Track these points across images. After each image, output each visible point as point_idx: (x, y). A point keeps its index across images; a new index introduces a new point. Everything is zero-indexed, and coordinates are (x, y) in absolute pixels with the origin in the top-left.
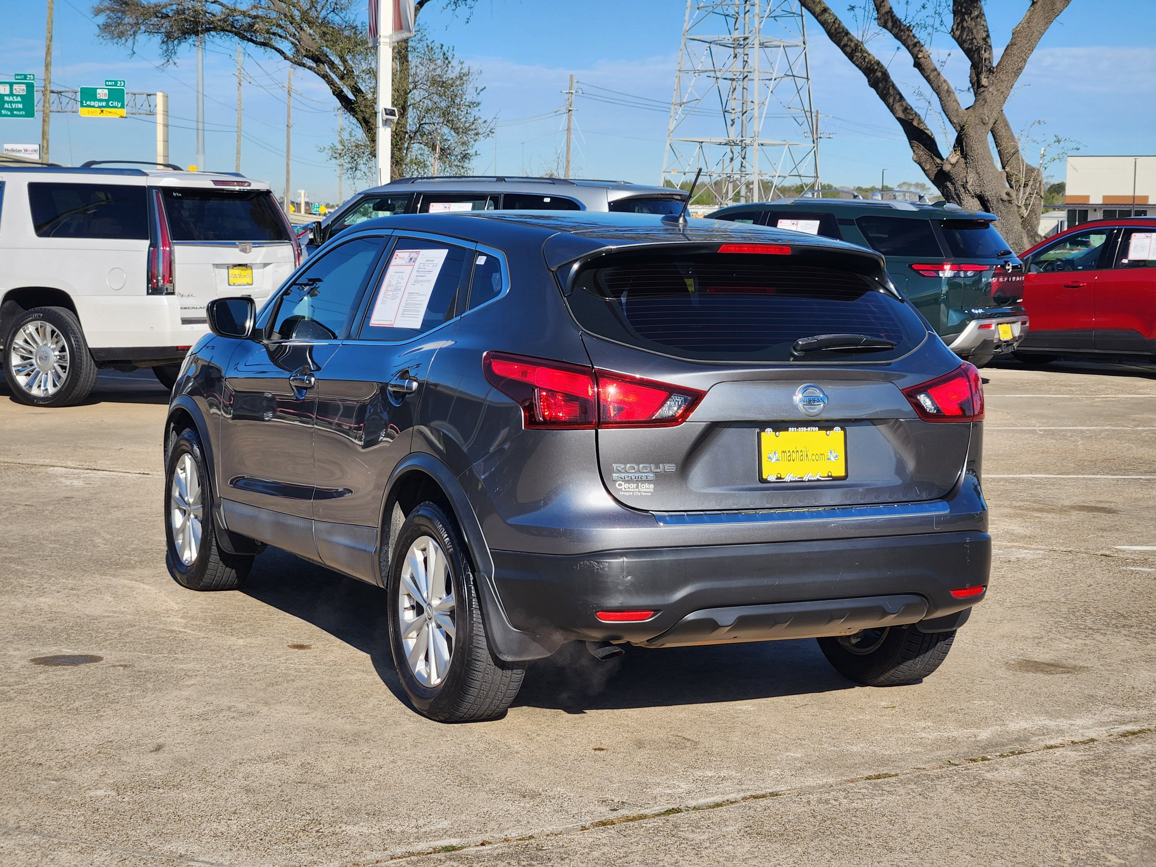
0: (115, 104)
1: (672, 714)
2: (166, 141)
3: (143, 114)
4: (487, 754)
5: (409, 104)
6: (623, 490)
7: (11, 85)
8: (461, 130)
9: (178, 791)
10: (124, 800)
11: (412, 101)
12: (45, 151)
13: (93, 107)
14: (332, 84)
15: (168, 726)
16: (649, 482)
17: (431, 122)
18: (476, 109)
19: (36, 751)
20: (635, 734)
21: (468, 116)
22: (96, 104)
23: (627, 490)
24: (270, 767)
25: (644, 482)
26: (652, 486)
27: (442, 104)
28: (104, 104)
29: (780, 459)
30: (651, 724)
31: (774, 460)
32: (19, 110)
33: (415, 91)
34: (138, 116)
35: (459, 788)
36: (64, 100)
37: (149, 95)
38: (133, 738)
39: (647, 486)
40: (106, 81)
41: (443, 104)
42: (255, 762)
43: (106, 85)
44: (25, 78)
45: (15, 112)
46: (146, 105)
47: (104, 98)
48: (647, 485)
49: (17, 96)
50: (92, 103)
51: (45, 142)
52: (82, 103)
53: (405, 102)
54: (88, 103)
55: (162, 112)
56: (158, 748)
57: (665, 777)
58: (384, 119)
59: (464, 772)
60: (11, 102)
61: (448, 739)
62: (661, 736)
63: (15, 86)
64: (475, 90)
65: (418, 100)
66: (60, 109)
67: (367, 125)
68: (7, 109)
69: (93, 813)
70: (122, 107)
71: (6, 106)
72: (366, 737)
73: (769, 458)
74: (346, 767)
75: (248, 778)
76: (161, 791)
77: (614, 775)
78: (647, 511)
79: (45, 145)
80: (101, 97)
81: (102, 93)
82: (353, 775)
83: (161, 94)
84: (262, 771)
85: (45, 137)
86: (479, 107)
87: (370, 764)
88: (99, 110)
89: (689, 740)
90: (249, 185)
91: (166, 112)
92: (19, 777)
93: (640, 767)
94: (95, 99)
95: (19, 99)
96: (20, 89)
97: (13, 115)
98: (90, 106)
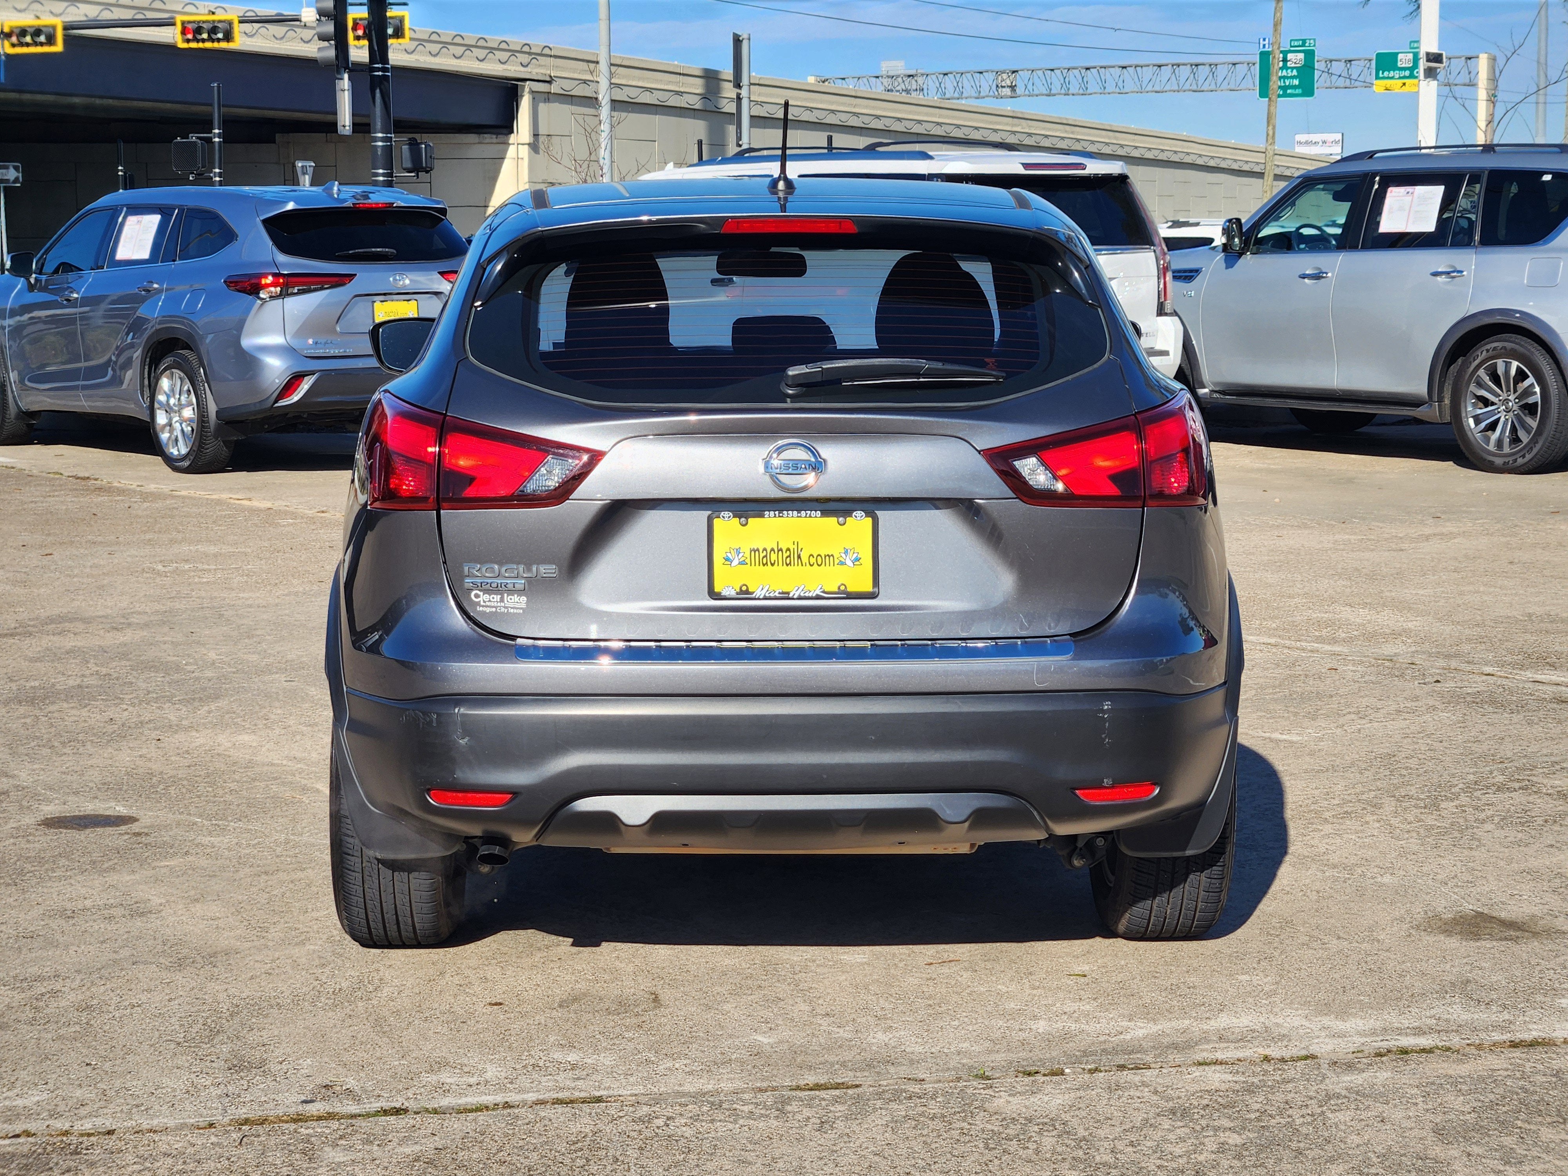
3: (1460, 84)
6: (482, 603)
7: (1285, 53)
12: (1270, 141)
13: (1392, 78)
16: (520, 592)
22: (1397, 74)
23: (488, 604)
25: (511, 592)
26: (524, 599)
28: (1407, 73)
29: (748, 561)
31: (735, 562)
32: (1294, 87)
34: (1453, 87)
36: (1354, 72)
37: (1470, 58)
39: (517, 600)
40: (1411, 43)
43: (1411, 48)
44: (1303, 45)
45: (1289, 91)
46: (1465, 72)
47: (1407, 65)
48: (515, 598)
49: (1292, 68)
50: (1392, 74)
51: (1270, 128)
52: (1377, 74)
54: (1386, 74)
55: (1485, 81)
60: (1284, 78)
63: (1290, 55)
68: (1278, 87)
73: (727, 559)
78: (513, 638)
79: (1271, 133)
80: (1403, 65)
81: (1405, 59)
83: (1486, 55)
85: (1271, 122)
88: (1399, 83)
91: (1492, 83)
94: (1395, 68)
95: (1295, 73)
96: (1296, 58)
97: (1285, 95)
98: (1388, 78)
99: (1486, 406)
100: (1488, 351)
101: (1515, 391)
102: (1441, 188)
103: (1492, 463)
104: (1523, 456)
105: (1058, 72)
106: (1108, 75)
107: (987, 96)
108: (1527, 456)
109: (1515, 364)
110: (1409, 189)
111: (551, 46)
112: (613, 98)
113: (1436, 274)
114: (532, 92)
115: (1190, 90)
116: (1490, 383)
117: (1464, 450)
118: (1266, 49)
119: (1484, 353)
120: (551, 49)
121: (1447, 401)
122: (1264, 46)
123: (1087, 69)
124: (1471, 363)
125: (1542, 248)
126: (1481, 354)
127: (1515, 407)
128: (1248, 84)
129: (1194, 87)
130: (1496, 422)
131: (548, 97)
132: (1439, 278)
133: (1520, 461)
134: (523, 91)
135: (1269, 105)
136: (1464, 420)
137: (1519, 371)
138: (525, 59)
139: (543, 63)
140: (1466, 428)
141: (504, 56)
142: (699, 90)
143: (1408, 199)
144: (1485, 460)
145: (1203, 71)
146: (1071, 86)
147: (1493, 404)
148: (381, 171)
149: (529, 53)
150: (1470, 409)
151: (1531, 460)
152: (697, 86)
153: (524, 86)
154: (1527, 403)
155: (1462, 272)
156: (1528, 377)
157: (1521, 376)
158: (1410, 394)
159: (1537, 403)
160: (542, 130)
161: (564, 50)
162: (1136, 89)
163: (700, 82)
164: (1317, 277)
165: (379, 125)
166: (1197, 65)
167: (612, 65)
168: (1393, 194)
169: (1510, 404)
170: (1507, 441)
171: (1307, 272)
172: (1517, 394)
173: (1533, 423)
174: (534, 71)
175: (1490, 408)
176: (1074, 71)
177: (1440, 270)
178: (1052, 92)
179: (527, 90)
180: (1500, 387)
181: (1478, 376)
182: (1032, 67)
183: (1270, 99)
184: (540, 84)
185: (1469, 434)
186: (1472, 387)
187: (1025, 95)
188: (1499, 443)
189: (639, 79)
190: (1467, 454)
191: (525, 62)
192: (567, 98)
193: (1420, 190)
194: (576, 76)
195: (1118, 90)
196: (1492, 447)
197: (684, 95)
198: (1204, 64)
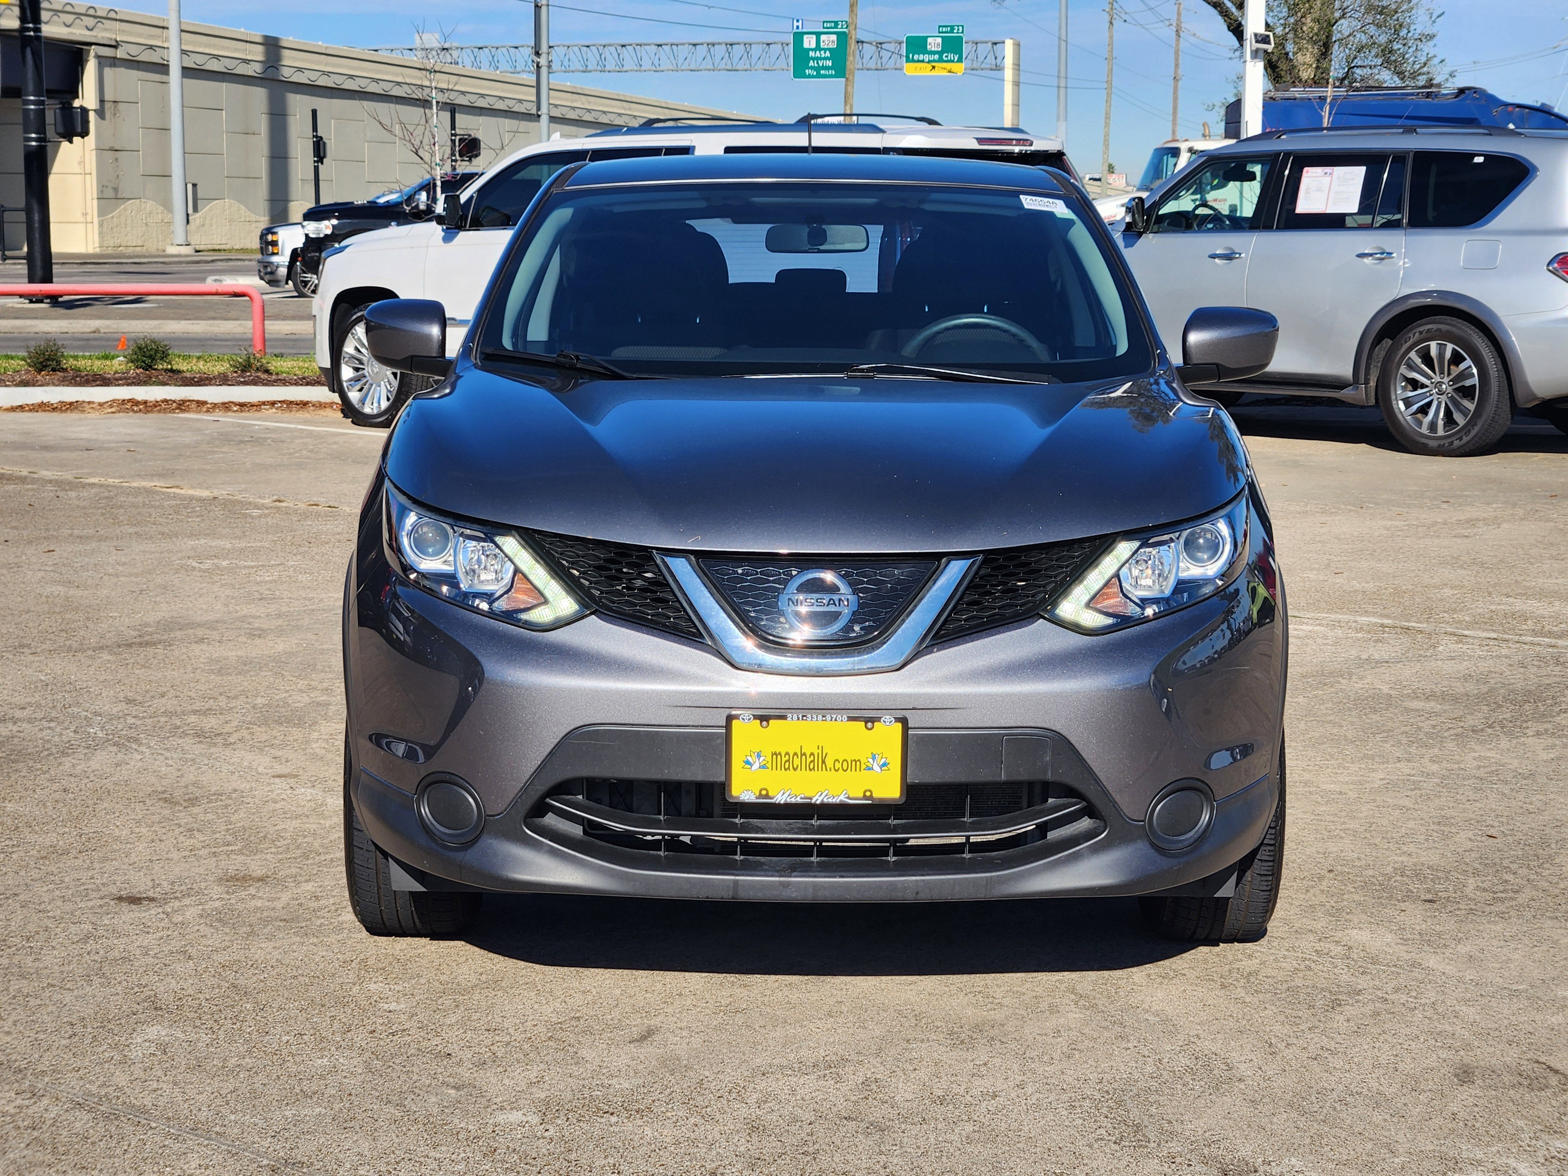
0: (951, 56)
1: (1539, 1017)
2: (1016, 105)
3: (987, 69)
4: (1188, 1078)
5: (1334, 39)
7: (818, 35)
8: (1407, 74)
9: (640, 1122)
10: (547, 1134)
11: (1339, 35)
13: (923, 61)
14: (1226, 16)
15: (680, 995)
17: (1365, 64)
18: (1431, 43)
19: (455, 1028)
20: (1462, 1053)
21: (1419, 53)
22: (927, 57)
24: (808, 1085)
27: (1381, 38)
28: (936, 57)
30: (1497, 1033)
32: (827, 68)
33: (1342, 21)
34: (979, 72)
35: (1116, 1147)
36: (885, 55)
37: (995, 44)
38: (616, 1013)
40: (940, 27)
41: (1383, 39)
42: (789, 1072)
43: (940, 32)
44: (836, 26)
45: (822, 72)
46: (991, 57)
47: (936, 49)
49: (825, 50)
50: (921, 57)
52: (907, 57)
53: (1329, 37)
54: (916, 57)
55: (1011, 66)
56: (646, 1036)
57: (1494, 1149)
58: (1254, 49)
59: (1135, 1114)
60: (818, 59)
61: (1130, 1045)
62: (1508, 1060)
63: (823, 37)
64: (1429, 16)
65: (1347, 33)
66: (879, 66)
67: (1274, 72)
68: (812, 68)
69: (485, 1155)
70: (960, 60)
71: (811, 64)
72: (992, 1033)
74: (935, 1090)
75: (765, 1102)
76: (614, 1119)
77: (1401, 1137)
80: (933, 49)
81: (934, 43)
82: (942, 1108)
83: (1011, 41)
84: (793, 1091)
86: (1435, 41)
87: (980, 1085)
88: (929, 66)
89: (1556, 1072)
90: (1031, 145)
91: (1017, 66)
92: (404, 1077)
93: (1453, 1125)
94: (924, 51)
95: (828, 54)
96: (829, 40)
97: (819, 76)
98: (919, 61)
99: (1415, 389)
100: (1421, 333)
101: (1449, 374)
102: (1363, 169)
103: (1425, 445)
104: (1461, 439)
105: (593, 48)
106: (644, 52)
107: (523, 71)
108: (1464, 438)
109: (1450, 347)
110: (1328, 169)
111: (116, 9)
112: (185, 65)
113: (1361, 256)
114: (98, 57)
115: (725, 69)
116: (1423, 366)
117: (1394, 433)
118: (800, 30)
119: (1417, 334)
120: (116, 12)
121: (1373, 384)
122: (798, 27)
123: (623, 46)
124: (1402, 345)
125: (1478, 230)
126: (1414, 335)
127: (1450, 390)
128: (782, 63)
129: (729, 67)
130: (1429, 404)
131: (114, 62)
132: (1365, 260)
133: (1457, 443)
134: (88, 56)
135: (846, 85)
136: (1394, 402)
137: (1455, 353)
138: (90, 22)
139: (108, 27)
140: (1396, 411)
141: (69, 18)
142: (261, 58)
143: (1327, 179)
144: (1418, 442)
145: (738, 50)
146: (607, 63)
147: (1423, 386)
148: (33, 135)
149: (95, 17)
150: (1399, 392)
151: (1468, 443)
152: (257, 53)
153: (89, 50)
154: (1463, 386)
155: (1391, 254)
156: (1465, 359)
157: (1457, 359)
158: (1331, 376)
159: (1474, 386)
160: (108, 97)
161: (129, 13)
162: (671, 68)
163: (260, 48)
164: (1229, 257)
165: (31, 87)
166: (731, 45)
167: (182, 31)
168: (1309, 174)
169: (1444, 386)
170: (1440, 423)
171: (1218, 252)
172: (1451, 377)
173: (1471, 406)
174: (102, 34)
175: (1420, 391)
176: (610, 48)
177: (1366, 252)
178: (589, 68)
179: (92, 54)
180: (1433, 371)
181: (1409, 358)
182: (567, 43)
183: (847, 79)
184: (106, 48)
185: (1400, 416)
186: (1403, 370)
187: (561, 71)
188: (1433, 426)
189: (206, 46)
190: (1397, 437)
191: (90, 25)
192: (133, 64)
193: (1339, 171)
194: (142, 41)
195: (654, 68)
196: (1424, 430)
197: (251, 63)
198: (738, 44)
